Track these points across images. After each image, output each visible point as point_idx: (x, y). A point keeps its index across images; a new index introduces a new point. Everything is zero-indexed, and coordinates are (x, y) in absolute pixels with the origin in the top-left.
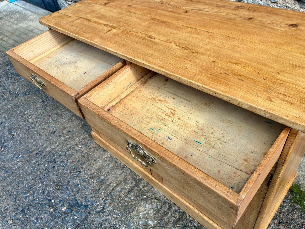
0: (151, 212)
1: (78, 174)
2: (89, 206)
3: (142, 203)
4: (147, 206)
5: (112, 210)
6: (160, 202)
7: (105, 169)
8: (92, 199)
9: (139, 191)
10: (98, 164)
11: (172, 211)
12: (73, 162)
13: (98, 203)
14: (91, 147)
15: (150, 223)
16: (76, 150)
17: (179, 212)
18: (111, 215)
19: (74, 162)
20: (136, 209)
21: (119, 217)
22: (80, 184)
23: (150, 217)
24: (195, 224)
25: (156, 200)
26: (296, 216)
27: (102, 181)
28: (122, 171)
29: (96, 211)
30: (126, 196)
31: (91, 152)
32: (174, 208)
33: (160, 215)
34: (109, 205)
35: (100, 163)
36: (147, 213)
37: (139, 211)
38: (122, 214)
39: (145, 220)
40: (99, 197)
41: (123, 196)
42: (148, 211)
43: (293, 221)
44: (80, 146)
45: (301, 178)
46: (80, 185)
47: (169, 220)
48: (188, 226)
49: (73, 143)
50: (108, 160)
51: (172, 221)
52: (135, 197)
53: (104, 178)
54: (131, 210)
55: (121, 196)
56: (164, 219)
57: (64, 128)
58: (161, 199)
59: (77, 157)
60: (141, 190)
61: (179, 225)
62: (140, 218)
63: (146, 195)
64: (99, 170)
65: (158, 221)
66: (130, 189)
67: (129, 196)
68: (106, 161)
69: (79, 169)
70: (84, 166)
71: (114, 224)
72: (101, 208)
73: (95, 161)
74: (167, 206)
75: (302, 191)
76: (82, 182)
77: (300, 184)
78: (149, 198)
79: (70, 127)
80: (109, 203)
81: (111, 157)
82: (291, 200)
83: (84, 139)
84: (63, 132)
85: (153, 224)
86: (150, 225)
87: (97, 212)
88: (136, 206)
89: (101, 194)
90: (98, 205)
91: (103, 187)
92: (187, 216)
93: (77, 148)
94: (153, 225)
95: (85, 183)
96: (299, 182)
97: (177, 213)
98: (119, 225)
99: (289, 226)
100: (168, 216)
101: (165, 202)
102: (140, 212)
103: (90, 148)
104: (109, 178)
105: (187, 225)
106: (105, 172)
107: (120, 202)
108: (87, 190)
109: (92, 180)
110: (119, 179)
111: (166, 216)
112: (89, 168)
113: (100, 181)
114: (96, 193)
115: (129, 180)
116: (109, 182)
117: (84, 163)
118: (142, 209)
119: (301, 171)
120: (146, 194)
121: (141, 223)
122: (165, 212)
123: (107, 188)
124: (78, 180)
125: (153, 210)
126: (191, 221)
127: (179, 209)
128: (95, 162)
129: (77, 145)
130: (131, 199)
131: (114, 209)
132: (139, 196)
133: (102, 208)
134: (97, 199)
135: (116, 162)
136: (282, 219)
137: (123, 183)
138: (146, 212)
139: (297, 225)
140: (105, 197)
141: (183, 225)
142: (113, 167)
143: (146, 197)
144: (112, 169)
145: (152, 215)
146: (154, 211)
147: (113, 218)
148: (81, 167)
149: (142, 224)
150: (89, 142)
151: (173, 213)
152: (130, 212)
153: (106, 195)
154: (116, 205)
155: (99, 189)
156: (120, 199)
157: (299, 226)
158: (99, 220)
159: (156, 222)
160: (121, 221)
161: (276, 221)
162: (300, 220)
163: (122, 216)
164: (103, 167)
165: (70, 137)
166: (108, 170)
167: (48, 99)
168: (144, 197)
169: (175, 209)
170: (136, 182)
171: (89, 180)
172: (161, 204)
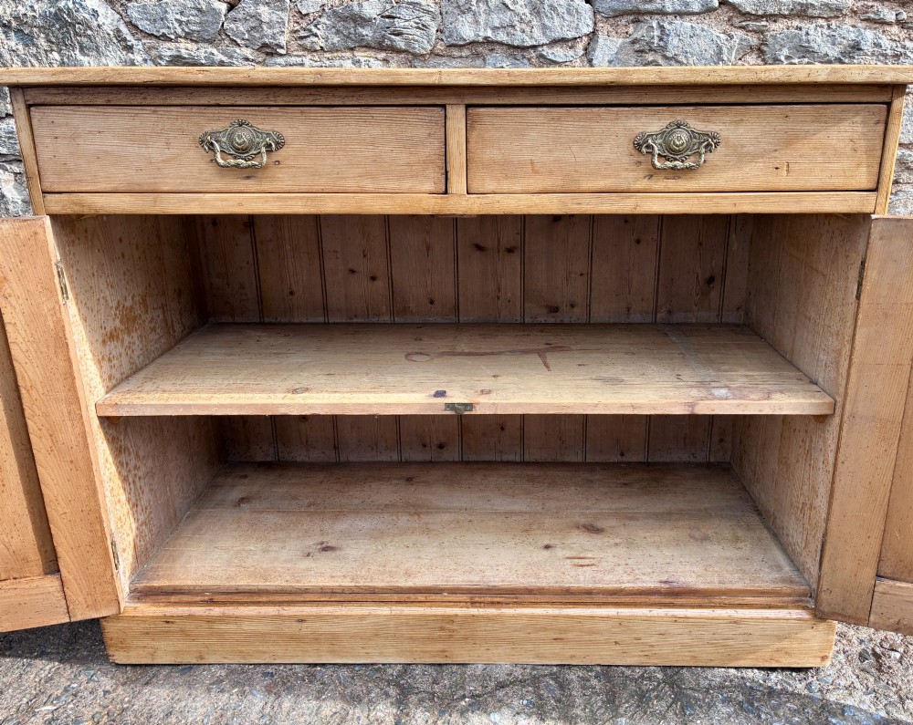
0: (523, 722)
3: (475, 720)
4: (495, 717)
6: (524, 687)
7: (240, 714)
9: (430, 698)
11: (575, 685)
14: (108, 687)
17: (596, 677)
24: (657, 675)
25: (507, 689)
28: (316, 686)
31: (122, 703)
32: (573, 677)
33: (552, 714)
44: (48, 708)
47: (591, 711)
48: (648, 691)
51: (601, 707)
56: (577, 715)
58: (520, 677)
60: (435, 692)
61: (627, 702)
63: (464, 697)
66: (395, 714)
73: (169, 712)
74: (551, 682)
78: (479, 696)
81: (236, 671)
83: (46, 679)
92: (622, 672)
100: (579, 701)
101: (535, 681)
103: (107, 692)
105: (644, 688)
110: (327, 711)
111: (573, 706)
115: (368, 694)
120: (461, 693)
122: (558, 700)
125: (523, 715)
126: (642, 675)
127: (587, 668)
128: (173, 719)
132: (441, 711)
135: (269, 674)
137: (354, 712)
141: (633, 696)
142: (269, 691)
143: (467, 700)
144: (274, 698)
146: (529, 715)
150: (85, 676)
151: (583, 687)
166: (255, 709)
168: (463, 703)
169: (579, 677)
170: (398, 685)
172: (530, 689)
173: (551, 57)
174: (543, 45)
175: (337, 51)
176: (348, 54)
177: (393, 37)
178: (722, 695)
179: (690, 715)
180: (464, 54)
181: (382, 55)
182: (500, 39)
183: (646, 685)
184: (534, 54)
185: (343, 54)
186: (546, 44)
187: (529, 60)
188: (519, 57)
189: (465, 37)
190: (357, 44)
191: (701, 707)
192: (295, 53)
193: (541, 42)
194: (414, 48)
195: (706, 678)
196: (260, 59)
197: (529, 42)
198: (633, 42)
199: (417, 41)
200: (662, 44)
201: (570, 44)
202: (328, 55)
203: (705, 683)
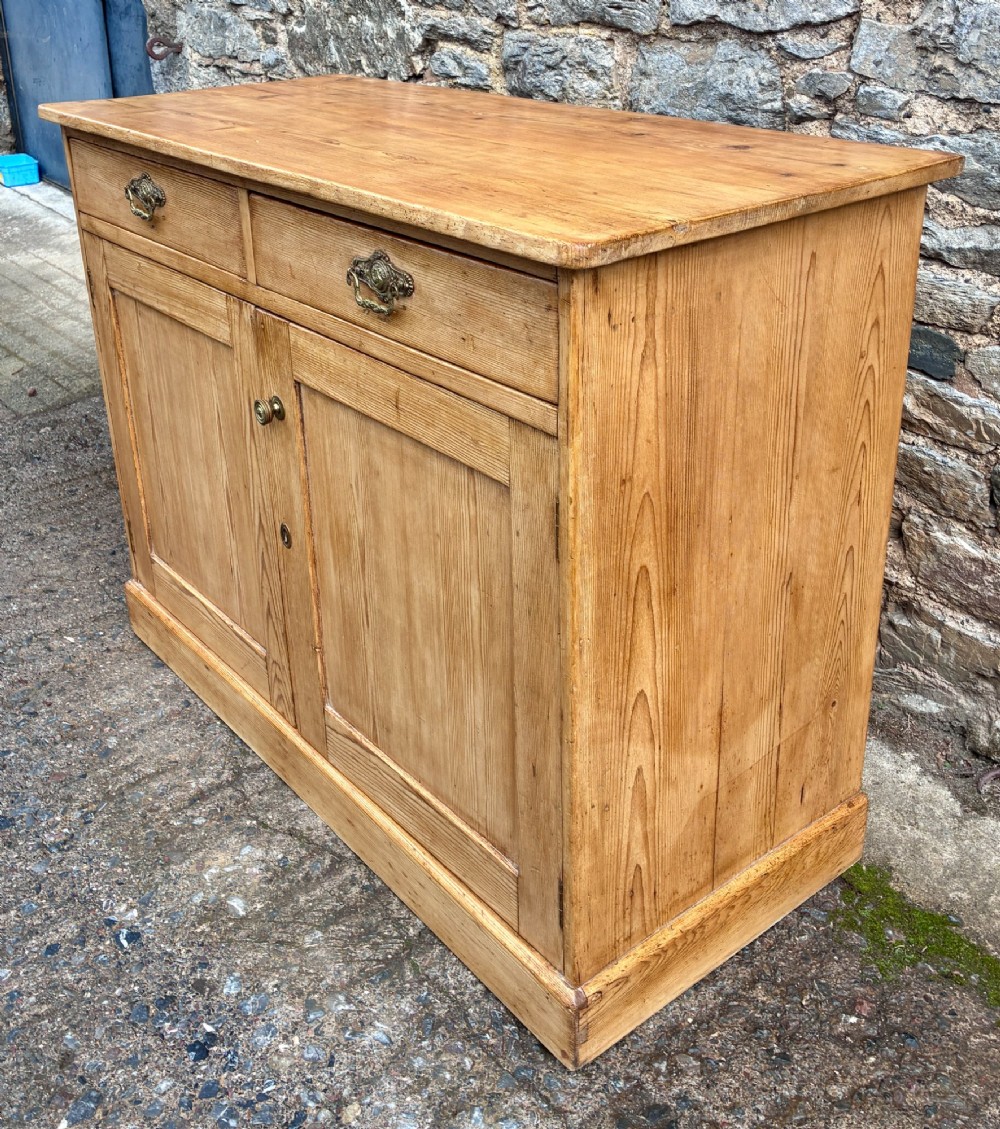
0: (255, 870)
1: (24, 720)
2: (18, 822)
3: (233, 840)
4: (247, 850)
5: (104, 847)
6: (302, 846)
7: (134, 718)
8: (39, 801)
9: (237, 803)
10: (115, 701)
11: (339, 879)
12: (21, 681)
13: (58, 819)
14: (112, 647)
15: (235, 905)
16: (49, 649)
17: (364, 887)
18: (90, 860)
19: (26, 682)
20: (201, 854)
21: (119, 870)
22: (17, 751)
23: (243, 888)
24: (411, 930)
25: (290, 838)
26: (836, 968)
27: (107, 752)
28: (196, 734)
29: (37, 840)
30: (180, 810)
31: (103, 663)
32: (348, 872)
33: (285, 885)
34: (96, 831)
35: (123, 700)
36: (234, 872)
37: (207, 863)
38: (138, 865)
39: (219, 893)
40: (69, 799)
41: (168, 809)
42: (245, 867)
43: (819, 984)
44: (71, 640)
45: (900, 849)
46: (12, 754)
47: (312, 907)
48: (379, 934)
49: (47, 625)
50: (157, 692)
51: (324, 911)
52: (211, 820)
53: (119, 744)
54: (176, 857)
55: (159, 808)
56: (297, 901)
57: (36, 578)
58: (313, 838)
59: (43, 667)
60: (248, 800)
61: (348, 926)
62: (202, 885)
63: (256, 818)
64: (110, 719)
65: (267, 906)
66: (202, 793)
67: (189, 813)
68: (150, 695)
69: (34, 705)
70: (58, 700)
71: (91, 891)
72: (64, 837)
73: (109, 688)
74: (327, 862)
75: (892, 893)
76: (25, 746)
77: (891, 869)
78: (266, 826)
79: (60, 579)
80: (103, 823)
81: (176, 687)
82: (833, 915)
83: (96, 619)
84: (27, 589)
85: (245, 909)
86: (231, 911)
87: (41, 846)
88: (205, 847)
89: (84, 792)
90: (58, 823)
91: (101, 771)
92: (390, 903)
93: (55, 644)
94: (242, 913)
95: (37, 751)
96: (889, 859)
97: (355, 890)
98: (110, 896)
99: (795, 999)
100: (318, 892)
101: (323, 849)
102: (209, 867)
103: (108, 650)
104: (135, 749)
105: (381, 929)
106: (127, 726)
107: (145, 826)
108: (35, 773)
109: (69, 746)
110: (174, 756)
111: (307, 892)
112: (72, 706)
113: (100, 754)
114: (66, 786)
115: (211, 765)
116: (130, 759)
117: (62, 691)
118: (221, 857)
119: (909, 828)
120: (260, 813)
121: (197, 899)
122: (307, 878)
123: (113, 776)
124: (13, 739)
125: (264, 865)
126: (399, 919)
127: (371, 875)
128: (103, 694)
129: (60, 632)
130: (196, 822)
131: (109, 845)
132: (229, 818)
133: (66, 834)
134: (60, 806)
135: (188, 704)
136: (775, 968)
137: (185, 770)
138: (235, 867)
139: (832, 1000)
140: (95, 802)
141: (361, 927)
142: (169, 716)
143: (255, 822)
144: (164, 722)
145: (256, 881)
146: (268, 869)
147: (97, 870)
148: (44, 702)
149: (203, 905)
150: (114, 631)
151: (340, 887)
152: (168, 863)
153: (99, 797)
154: (128, 833)
155: (84, 776)
156: (149, 815)
157: (836, 1003)
158: (39, 870)
159: (259, 906)
160: (120, 884)
161: (745, 973)
162: (847, 986)
163: (134, 870)
164: (133, 711)
165: (44, 607)
166: (145, 721)
167: (14, 487)
168: (248, 822)
169: (353, 876)
170: (237, 773)
171: (56, 743)
172: (304, 852)
173: (792, 49)
174: (782, 31)
175: (563, 26)
176: (572, 30)
177: (613, 11)
178: (429, 994)
179: (372, 981)
180: (693, 38)
181: (606, 34)
182: (728, 20)
183: (388, 930)
184: (773, 44)
185: (568, 30)
186: (787, 30)
187: (769, 50)
188: (755, 47)
189: (688, 14)
190: (580, 19)
191: (392, 985)
192: (525, 27)
193: (779, 27)
194: (636, 27)
195: (445, 970)
196: (498, 32)
197: (765, 27)
198: (914, 33)
199: (639, 17)
200: (952, 38)
201: (822, 32)
202: (555, 30)
203: (435, 971)
